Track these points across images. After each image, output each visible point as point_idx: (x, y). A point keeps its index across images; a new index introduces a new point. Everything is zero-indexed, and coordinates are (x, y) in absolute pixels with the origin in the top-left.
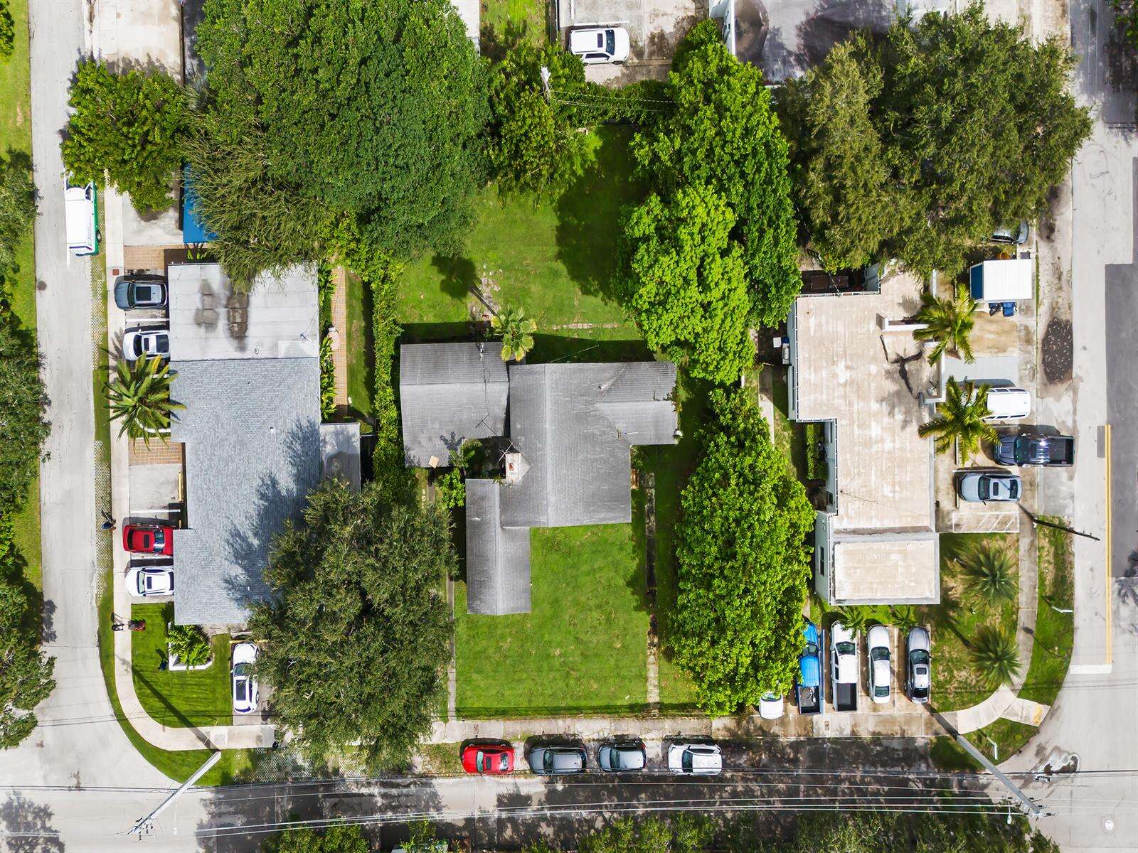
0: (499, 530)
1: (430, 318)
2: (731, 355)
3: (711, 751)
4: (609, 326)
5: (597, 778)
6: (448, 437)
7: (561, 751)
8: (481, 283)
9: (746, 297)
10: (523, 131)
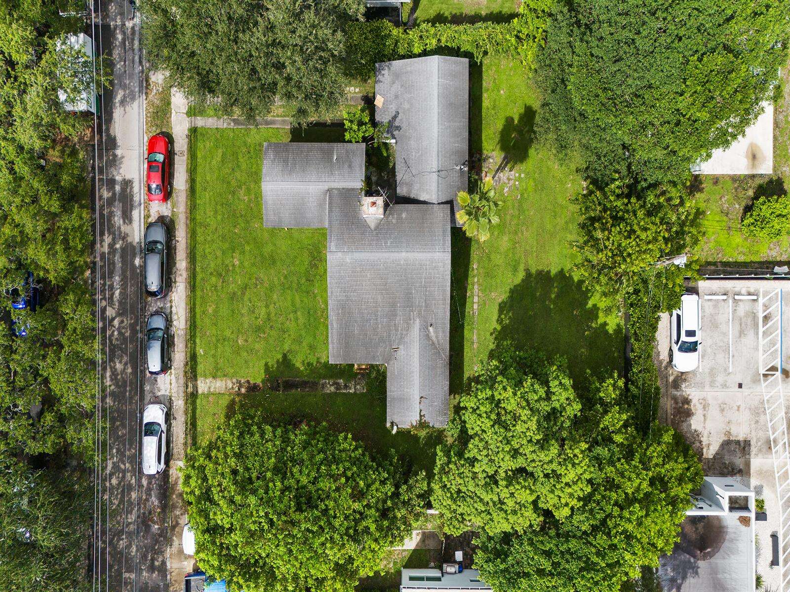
0: (326, 187)
1: (486, 103)
2: (454, 507)
3: (159, 462)
4: (475, 337)
5: (143, 309)
6: (397, 123)
7: (162, 264)
8: (511, 171)
9: (498, 531)
10: (636, 227)
